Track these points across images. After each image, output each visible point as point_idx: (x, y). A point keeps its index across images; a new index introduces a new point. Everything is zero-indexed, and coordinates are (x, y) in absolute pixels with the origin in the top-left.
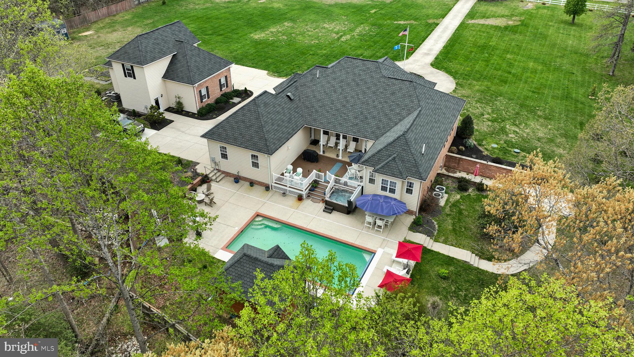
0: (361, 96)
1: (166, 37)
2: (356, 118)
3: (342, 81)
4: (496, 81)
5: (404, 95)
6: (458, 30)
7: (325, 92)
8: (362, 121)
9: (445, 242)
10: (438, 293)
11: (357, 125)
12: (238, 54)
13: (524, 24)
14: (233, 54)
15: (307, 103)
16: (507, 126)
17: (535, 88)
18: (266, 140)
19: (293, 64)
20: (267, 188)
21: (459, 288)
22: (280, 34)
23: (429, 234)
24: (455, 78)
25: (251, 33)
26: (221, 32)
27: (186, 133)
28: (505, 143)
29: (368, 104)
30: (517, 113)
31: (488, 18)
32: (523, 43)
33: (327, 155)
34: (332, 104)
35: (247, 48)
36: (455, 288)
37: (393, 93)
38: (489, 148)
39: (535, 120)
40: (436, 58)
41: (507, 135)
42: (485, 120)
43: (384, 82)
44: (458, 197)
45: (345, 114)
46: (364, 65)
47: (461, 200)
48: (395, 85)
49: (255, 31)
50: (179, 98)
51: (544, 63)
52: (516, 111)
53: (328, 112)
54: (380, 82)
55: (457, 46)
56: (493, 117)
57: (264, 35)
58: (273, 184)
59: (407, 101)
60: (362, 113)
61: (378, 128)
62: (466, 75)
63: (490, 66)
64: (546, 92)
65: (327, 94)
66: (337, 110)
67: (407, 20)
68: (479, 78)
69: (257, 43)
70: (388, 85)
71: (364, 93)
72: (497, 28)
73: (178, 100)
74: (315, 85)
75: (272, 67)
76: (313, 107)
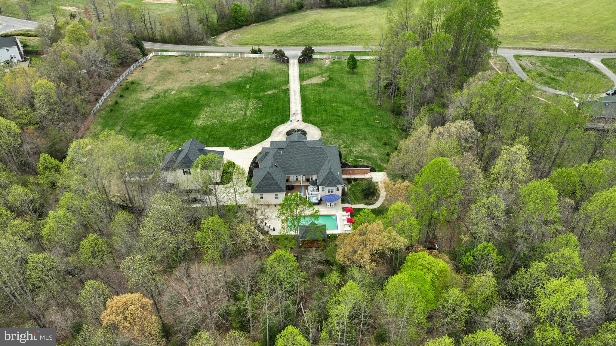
0: (303, 158)
1: (194, 149)
2: (305, 167)
4: (336, 123)
5: (320, 153)
6: (301, 92)
8: (308, 168)
9: (354, 204)
11: (307, 170)
13: (331, 79)
15: (283, 166)
16: (352, 148)
17: (353, 123)
18: (281, 187)
22: (210, 119)
23: (348, 203)
24: (318, 127)
25: (192, 122)
26: (175, 126)
28: (354, 157)
29: (308, 160)
30: (353, 140)
31: (311, 78)
32: (336, 94)
34: (293, 164)
35: (202, 134)
38: (350, 161)
39: (360, 142)
40: (302, 116)
41: (353, 153)
42: (342, 148)
44: (350, 186)
45: (300, 167)
48: (315, 150)
49: (194, 119)
51: (350, 105)
52: (351, 139)
53: (293, 168)
54: (308, 150)
55: (307, 104)
56: (344, 146)
57: (202, 122)
59: (322, 156)
60: (307, 165)
61: (316, 169)
62: (321, 123)
63: (328, 114)
64: (358, 124)
65: (289, 160)
66: (296, 166)
67: (270, 90)
68: (328, 124)
69: (204, 129)
70: (312, 150)
71: (304, 156)
72: (319, 84)
74: (282, 157)
75: (227, 144)
76: (286, 167)
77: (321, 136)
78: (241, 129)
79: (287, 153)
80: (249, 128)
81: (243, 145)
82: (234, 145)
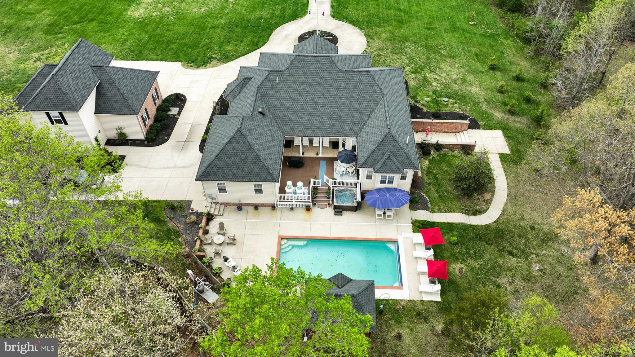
0: (327, 95)
1: (80, 65)
2: (330, 118)
3: (303, 83)
4: (395, 23)
5: (366, 86)
7: (291, 98)
8: (337, 120)
9: (440, 211)
10: (457, 259)
11: (334, 125)
12: (132, 45)
14: (127, 46)
15: (277, 113)
16: (427, 75)
17: (428, 24)
18: (267, 169)
19: (200, 46)
20: (273, 207)
21: (468, 248)
22: (160, 6)
23: (427, 209)
24: (361, 29)
25: (125, 10)
26: (90, 16)
27: (150, 168)
28: (433, 93)
29: (336, 102)
30: (428, 58)
33: (306, 155)
34: (303, 108)
35: (137, 33)
36: (466, 249)
37: (356, 87)
38: (425, 103)
39: (444, 62)
40: (332, 6)
41: (431, 85)
42: (408, 73)
43: (343, 77)
44: (427, 162)
45: (318, 116)
46: (318, 61)
47: (430, 165)
48: (353, 77)
49: (129, 6)
50: (120, 129)
52: (426, 55)
53: (302, 118)
54: (339, 77)
56: (412, 68)
57: (144, 10)
58: (278, 203)
59: (371, 92)
60: (334, 113)
61: (354, 124)
62: (367, 22)
63: (381, 6)
64: (437, 26)
65: (294, 99)
66: (310, 114)
68: (379, 23)
69: (143, 24)
70: (348, 79)
71: (329, 91)
73: (119, 131)
74: (277, 92)
75: (181, 55)
76: (285, 116)
77: (366, 46)
78: (214, 27)
79: (289, 82)
80: (229, 26)
81: (211, 58)
82: (194, 58)
